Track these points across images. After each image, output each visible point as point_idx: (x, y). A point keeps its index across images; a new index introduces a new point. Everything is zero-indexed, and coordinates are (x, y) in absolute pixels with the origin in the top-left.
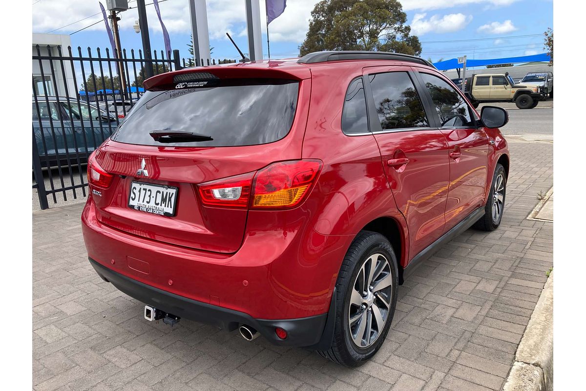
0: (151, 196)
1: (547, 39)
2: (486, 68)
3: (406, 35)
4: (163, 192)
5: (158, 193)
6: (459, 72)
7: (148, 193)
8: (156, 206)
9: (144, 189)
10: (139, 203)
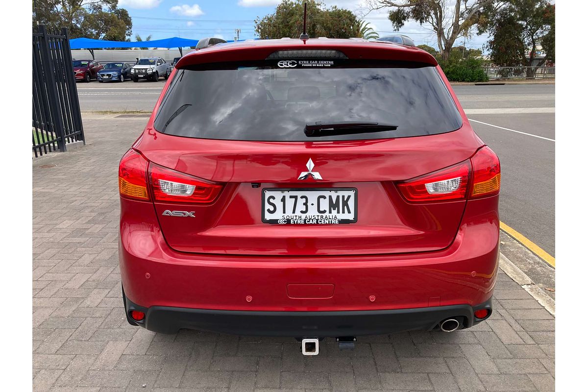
0: (309, 204)
1: (256, 26)
2: (190, 48)
3: (114, 7)
4: (330, 197)
5: (321, 200)
6: (181, 50)
7: (301, 202)
8: (320, 215)
9: (291, 197)
10: (285, 215)
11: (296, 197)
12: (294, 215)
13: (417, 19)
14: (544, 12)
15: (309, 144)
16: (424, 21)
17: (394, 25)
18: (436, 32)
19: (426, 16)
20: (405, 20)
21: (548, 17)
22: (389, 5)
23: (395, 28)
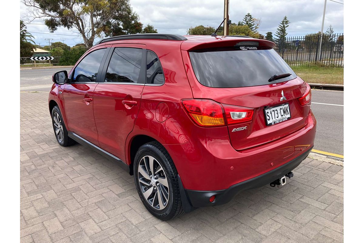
0: (278, 113)
5: (281, 110)
8: (282, 117)
9: (273, 111)
10: (273, 120)
11: (274, 111)
12: (275, 119)
13: (65, 26)
14: (135, 26)
15: (271, 86)
16: (70, 27)
17: (50, 28)
18: (82, 34)
19: (71, 24)
20: (57, 26)
21: (138, 29)
22: (48, 15)
23: (51, 30)
